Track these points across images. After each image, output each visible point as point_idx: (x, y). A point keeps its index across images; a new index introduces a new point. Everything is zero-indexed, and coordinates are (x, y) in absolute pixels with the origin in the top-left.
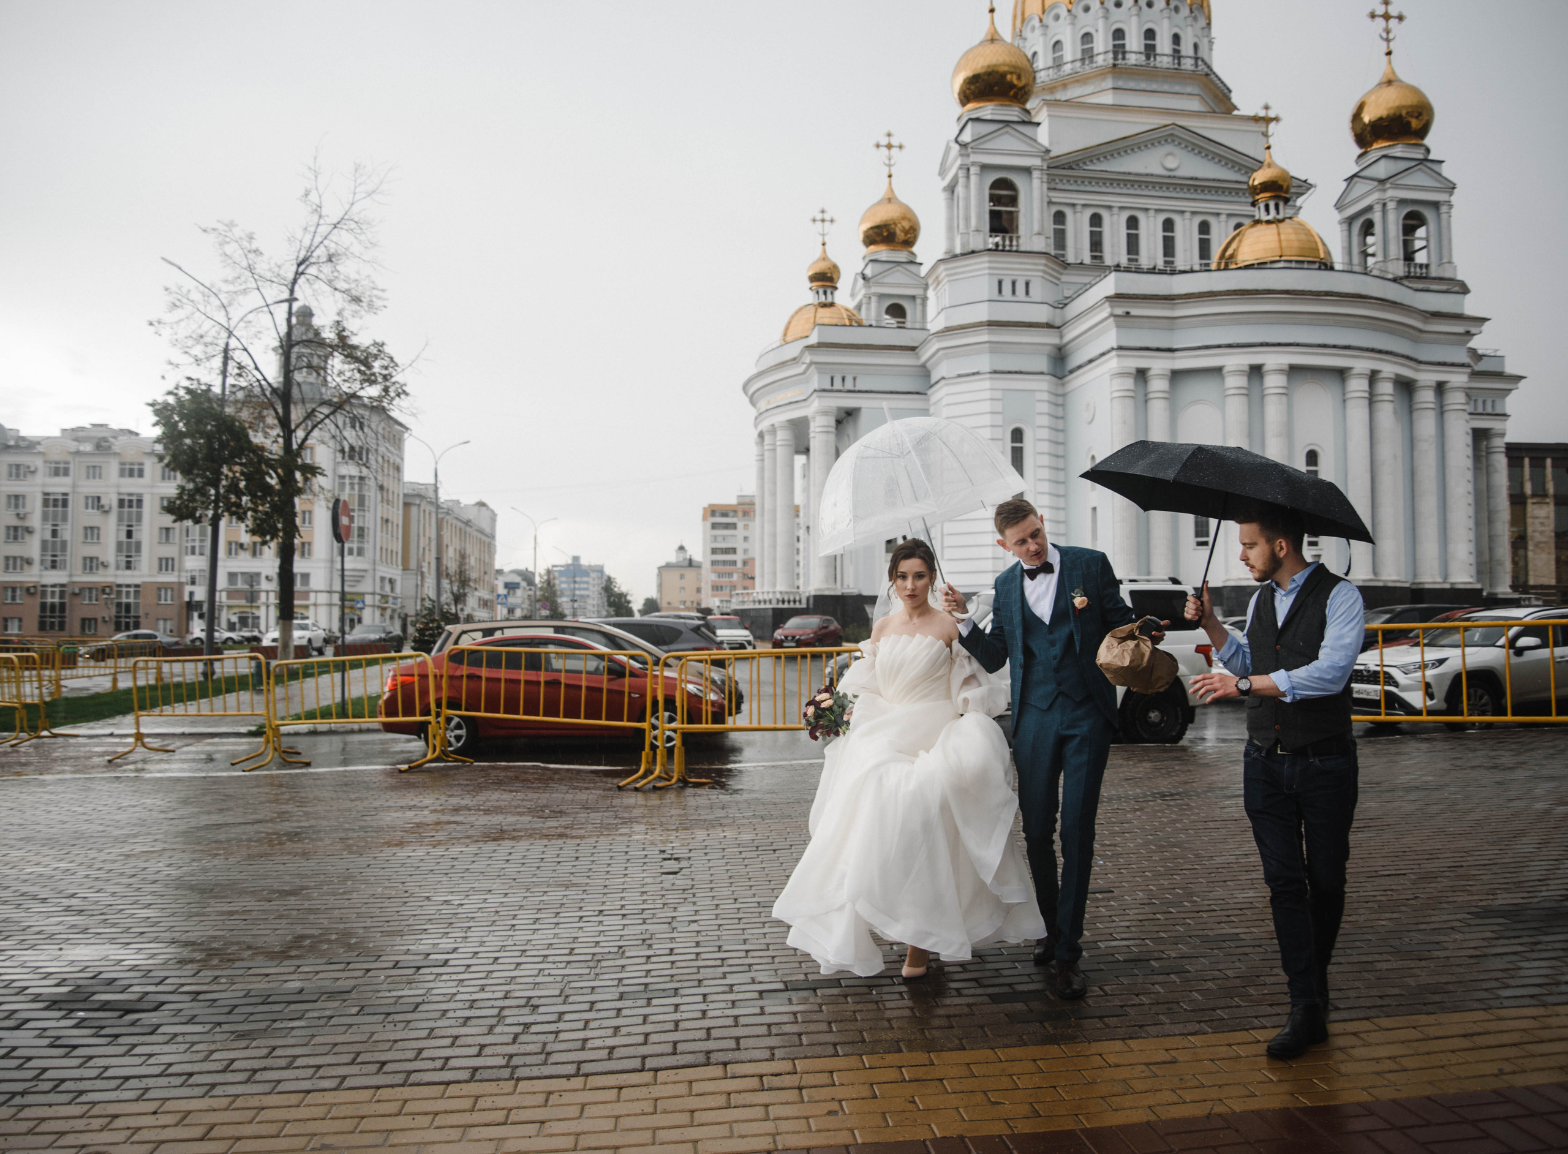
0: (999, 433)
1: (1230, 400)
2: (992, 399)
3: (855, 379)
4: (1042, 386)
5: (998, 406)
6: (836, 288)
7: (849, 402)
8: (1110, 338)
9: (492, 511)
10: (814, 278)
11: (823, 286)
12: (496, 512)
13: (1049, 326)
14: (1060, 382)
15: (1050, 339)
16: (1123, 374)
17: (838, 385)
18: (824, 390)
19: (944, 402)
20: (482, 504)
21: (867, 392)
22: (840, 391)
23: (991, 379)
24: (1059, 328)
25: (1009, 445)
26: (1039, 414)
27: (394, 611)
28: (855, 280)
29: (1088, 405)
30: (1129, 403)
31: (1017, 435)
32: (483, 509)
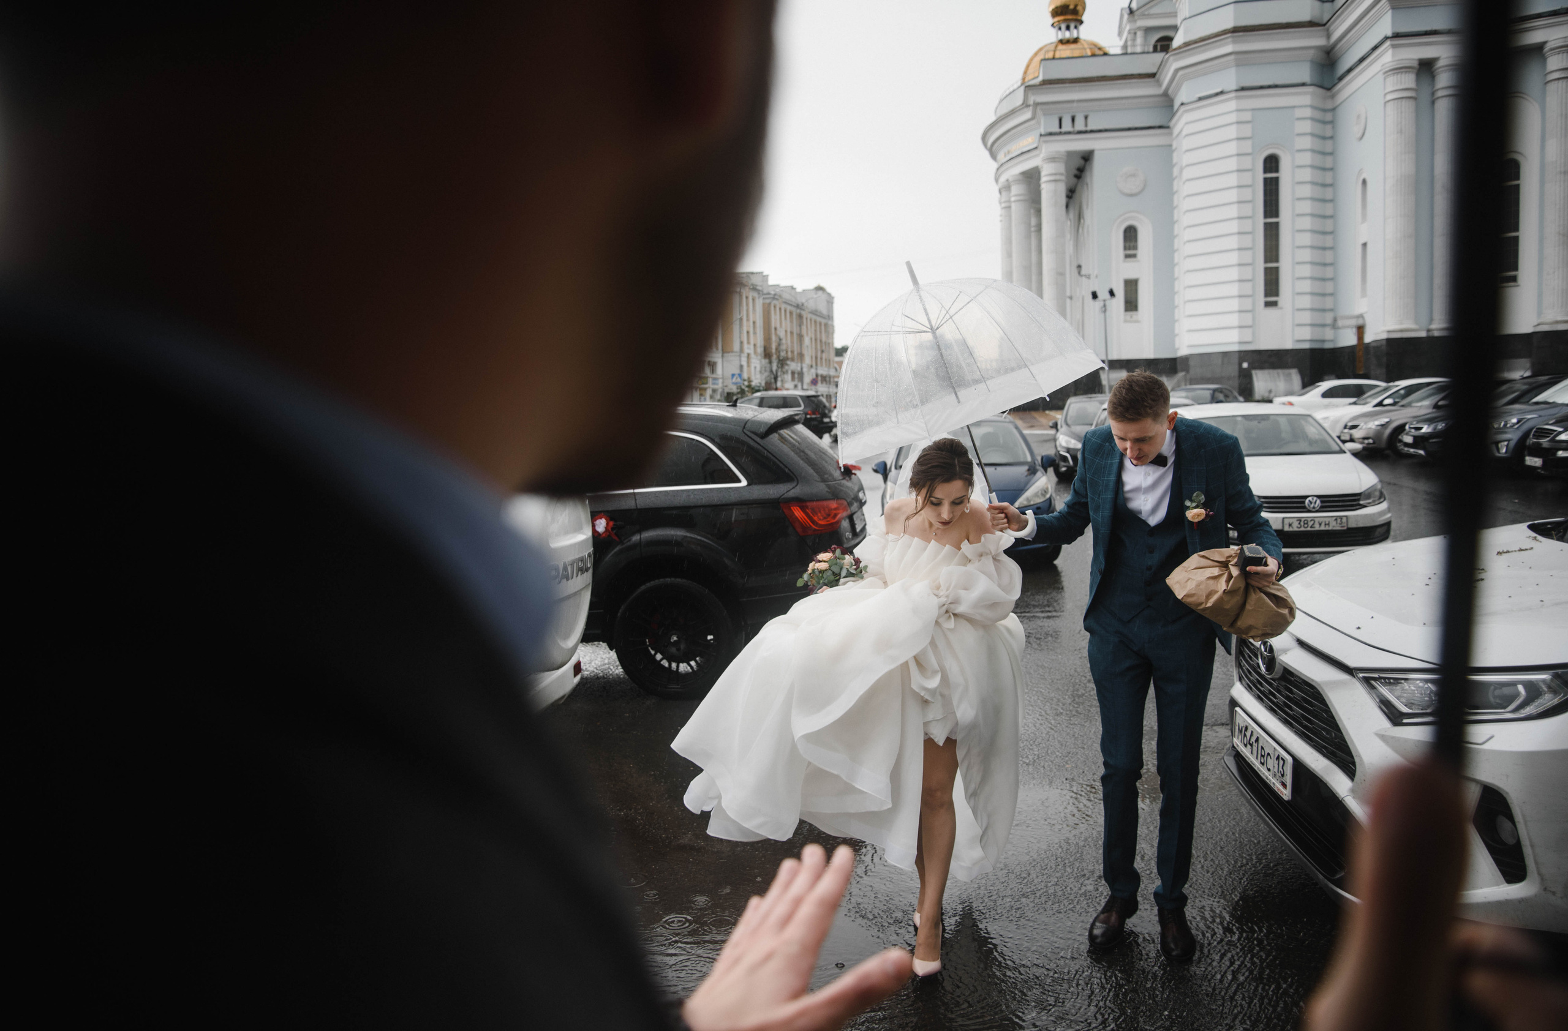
0: (1247, 162)
1: (1552, 87)
2: (1238, 123)
3: (1086, 118)
4: (1304, 100)
5: (1247, 130)
6: (1081, 22)
7: (1081, 144)
8: (1385, 26)
9: (829, 294)
10: (1056, 12)
11: (1065, 20)
12: (833, 294)
13: (1311, 24)
14: (1329, 93)
15: (1314, 40)
16: (1399, 70)
17: (1067, 126)
18: (1051, 134)
19: (1184, 133)
20: (820, 289)
21: (1100, 131)
22: (1069, 133)
23: (1237, 98)
24: (1324, 25)
25: (1260, 176)
26: (1299, 135)
27: (714, 391)
28: (1122, 16)
29: (1359, 117)
30: (1408, 107)
31: (1272, 163)
32: (820, 293)
